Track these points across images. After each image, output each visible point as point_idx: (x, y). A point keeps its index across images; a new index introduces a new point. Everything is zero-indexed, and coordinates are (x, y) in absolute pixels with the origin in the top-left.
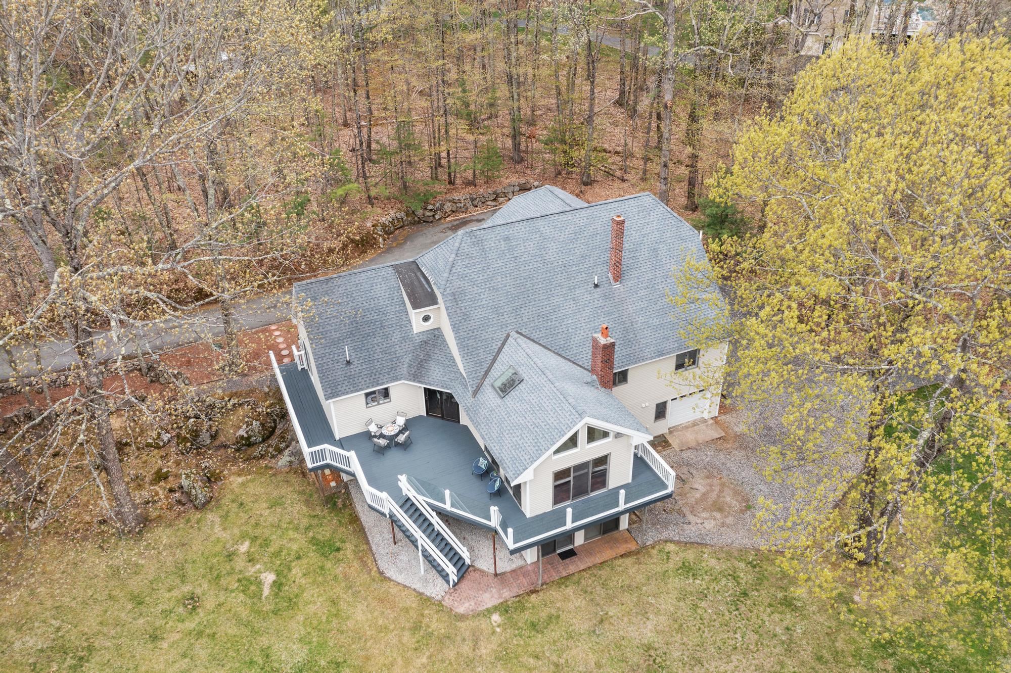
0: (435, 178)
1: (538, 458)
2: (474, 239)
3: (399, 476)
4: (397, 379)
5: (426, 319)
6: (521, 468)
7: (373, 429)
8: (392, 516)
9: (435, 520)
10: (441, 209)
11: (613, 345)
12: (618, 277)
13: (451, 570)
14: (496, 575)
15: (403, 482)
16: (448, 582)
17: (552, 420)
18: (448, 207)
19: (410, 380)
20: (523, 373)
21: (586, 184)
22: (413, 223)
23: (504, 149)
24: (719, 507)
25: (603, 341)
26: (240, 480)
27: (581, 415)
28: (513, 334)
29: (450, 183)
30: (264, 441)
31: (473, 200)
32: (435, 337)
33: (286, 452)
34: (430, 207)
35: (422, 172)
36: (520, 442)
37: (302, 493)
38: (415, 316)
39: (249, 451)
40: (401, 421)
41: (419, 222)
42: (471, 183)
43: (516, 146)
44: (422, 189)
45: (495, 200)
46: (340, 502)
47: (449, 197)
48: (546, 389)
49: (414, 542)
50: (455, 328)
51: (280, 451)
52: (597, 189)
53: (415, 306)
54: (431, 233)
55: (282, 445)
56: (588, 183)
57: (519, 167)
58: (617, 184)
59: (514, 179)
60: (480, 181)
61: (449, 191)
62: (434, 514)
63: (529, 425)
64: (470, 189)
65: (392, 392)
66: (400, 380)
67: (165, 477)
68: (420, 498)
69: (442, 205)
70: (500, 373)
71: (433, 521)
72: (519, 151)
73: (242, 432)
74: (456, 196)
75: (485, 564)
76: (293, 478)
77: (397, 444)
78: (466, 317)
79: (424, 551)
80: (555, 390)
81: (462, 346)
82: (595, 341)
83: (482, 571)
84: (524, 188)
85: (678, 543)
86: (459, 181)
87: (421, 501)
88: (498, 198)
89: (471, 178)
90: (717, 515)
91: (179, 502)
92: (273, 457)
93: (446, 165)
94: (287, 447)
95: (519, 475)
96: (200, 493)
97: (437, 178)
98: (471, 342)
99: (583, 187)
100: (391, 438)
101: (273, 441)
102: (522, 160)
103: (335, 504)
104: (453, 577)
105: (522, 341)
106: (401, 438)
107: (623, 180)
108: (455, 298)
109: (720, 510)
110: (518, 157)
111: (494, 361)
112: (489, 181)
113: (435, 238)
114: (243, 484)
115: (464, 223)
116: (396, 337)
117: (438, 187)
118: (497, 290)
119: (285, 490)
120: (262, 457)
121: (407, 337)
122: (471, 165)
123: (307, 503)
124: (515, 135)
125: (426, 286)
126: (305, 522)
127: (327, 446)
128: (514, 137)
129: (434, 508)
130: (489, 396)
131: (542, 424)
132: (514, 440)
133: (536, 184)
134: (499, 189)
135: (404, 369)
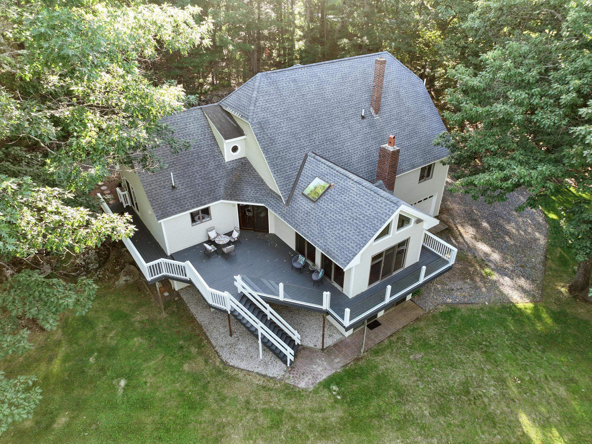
1: (365, 244)
2: (269, 81)
3: (235, 277)
4: (216, 199)
5: (235, 149)
6: (350, 255)
8: (233, 311)
9: (268, 310)
11: (398, 151)
13: (289, 352)
14: (323, 349)
15: (239, 282)
16: (285, 362)
17: (369, 212)
19: (228, 199)
25: (391, 149)
27: (397, 203)
28: (310, 153)
30: (100, 266)
32: (243, 165)
33: (122, 273)
36: (343, 234)
38: (227, 145)
48: (354, 189)
49: (253, 333)
51: (116, 273)
53: (226, 137)
55: (117, 268)
62: (267, 306)
63: (347, 219)
65: (212, 211)
66: (219, 200)
68: (255, 294)
70: (307, 184)
71: (267, 312)
75: (313, 342)
79: (264, 337)
80: (364, 188)
81: (271, 165)
82: (383, 150)
83: (310, 349)
92: (110, 278)
94: (122, 269)
95: (350, 261)
98: (278, 161)
100: (220, 247)
101: (109, 266)
104: (290, 358)
108: (260, 128)
111: (299, 175)
116: (212, 165)
118: (293, 120)
121: (221, 165)
125: (232, 123)
127: (162, 260)
129: (268, 301)
130: (302, 202)
131: (361, 217)
132: (336, 233)
135: (222, 191)
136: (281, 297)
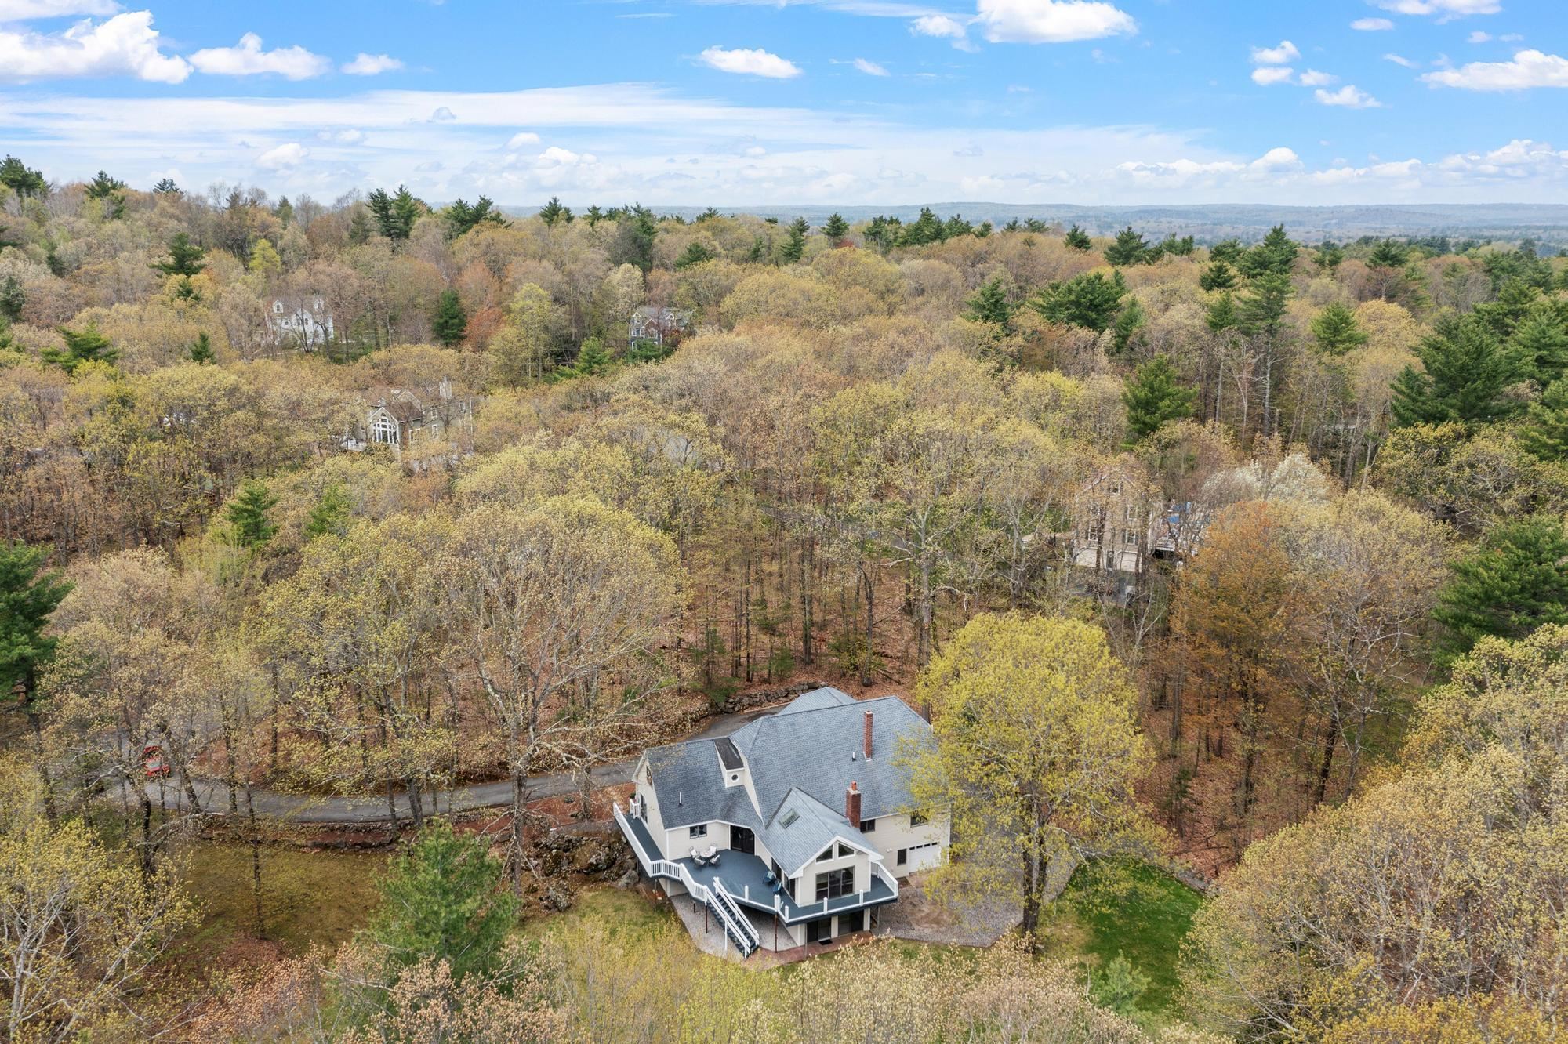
0: (735, 675)
1: (806, 862)
3: (716, 882)
4: (712, 818)
5: (735, 777)
6: (795, 868)
7: (694, 853)
8: (709, 903)
10: (739, 702)
11: (859, 795)
12: (870, 753)
13: (746, 943)
14: (774, 952)
15: (718, 884)
16: (743, 953)
17: (816, 839)
18: (746, 700)
19: (723, 819)
20: (800, 812)
21: (866, 685)
22: (716, 714)
23: (797, 651)
24: (937, 921)
25: (852, 792)
26: (591, 894)
27: (834, 835)
28: (794, 789)
29: (748, 680)
30: (608, 868)
31: (767, 695)
32: (740, 791)
33: (624, 877)
34: (731, 700)
35: (724, 670)
36: (796, 853)
37: (638, 903)
38: (727, 774)
39: (597, 875)
40: (713, 850)
41: (721, 713)
42: (767, 681)
43: (807, 650)
44: (725, 685)
45: (786, 696)
46: (666, 909)
47: (747, 692)
48: (813, 822)
49: (722, 924)
50: (756, 782)
51: (620, 876)
52: (875, 689)
53: (728, 767)
54: (731, 720)
56: (869, 684)
57: (809, 668)
58: (894, 686)
59: (804, 679)
60: (774, 679)
61: (748, 687)
62: (736, 906)
63: (802, 843)
64: (765, 686)
65: (709, 829)
66: (715, 819)
67: (535, 890)
68: (729, 895)
69: (741, 699)
70: (784, 813)
71: (735, 910)
72: (810, 654)
73: (593, 860)
74: (753, 692)
75: (769, 945)
76: (631, 895)
77: (711, 865)
78: (763, 775)
79: (729, 930)
81: (760, 795)
82: (848, 792)
83: (766, 950)
84: (813, 687)
85: (903, 939)
86: (756, 679)
87: (729, 897)
88: (789, 695)
89: (766, 676)
90: (935, 926)
91: (547, 907)
92: (614, 880)
93: (746, 664)
96: (563, 901)
97: (737, 676)
98: (765, 792)
99: (864, 689)
100: (707, 859)
101: (615, 869)
102: (812, 662)
103: (662, 910)
104: (747, 950)
105: (799, 793)
106: (714, 860)
107: (899, 683)
108: (755, 763)
109: (938, 923)
110: (809, 659)
111: (780, 806)
112: (782, 679)
113: (735, 727)
114: (593, 897)
115: (759, 715)
116: (714, 789)
117: (737, 683)
118: (785, 759)
119: (625, 901)
120: (606, 880)
121: (721, 790)
122: (767, 664)
123: (642, 909)
124: (807, 639)
125: (735, 755)
126: (641, 920)
127: (662, 862)
128: (805, 642)
129: (737, 902)
130: (776, 828)
131: (810, 842)
132: (791, 852)
133: (823, 683)
134: (791, 687)
135: (718, 812)
136: (746, 900)
